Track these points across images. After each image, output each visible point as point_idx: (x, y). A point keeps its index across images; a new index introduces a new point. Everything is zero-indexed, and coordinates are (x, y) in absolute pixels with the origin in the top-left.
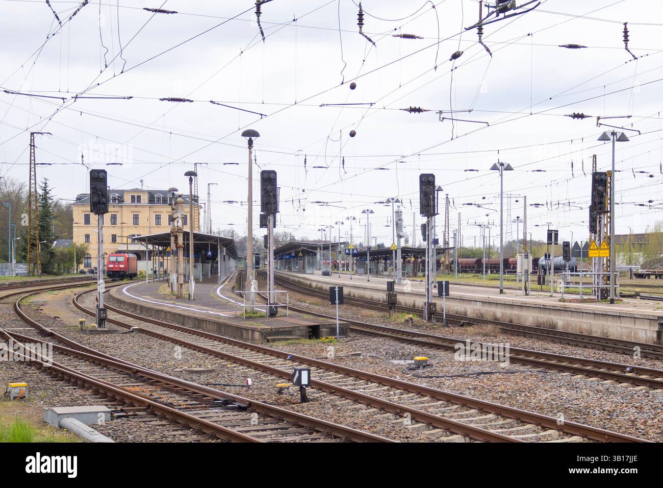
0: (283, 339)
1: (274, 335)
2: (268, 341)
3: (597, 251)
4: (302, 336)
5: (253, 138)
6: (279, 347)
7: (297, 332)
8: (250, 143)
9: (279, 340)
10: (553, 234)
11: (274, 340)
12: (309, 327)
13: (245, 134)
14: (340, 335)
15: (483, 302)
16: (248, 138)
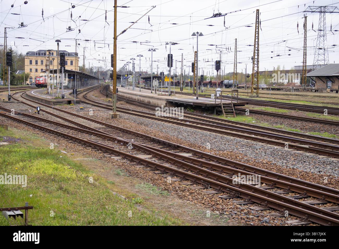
0: (59, 104)
1: (57, 103)
2: (55, 105)
3: (167, 79)
4: (65, 104)
5: (59, 42)
6: (57, 107)
7: (64, 103)
8: (58, 44)
9: (58, 104)
10: (162, 74)
11: (56, 105)
12: (68, 101)
13: (56, 41)
14: (76, 103)
15: (139, 96)
16: (57, 42)
